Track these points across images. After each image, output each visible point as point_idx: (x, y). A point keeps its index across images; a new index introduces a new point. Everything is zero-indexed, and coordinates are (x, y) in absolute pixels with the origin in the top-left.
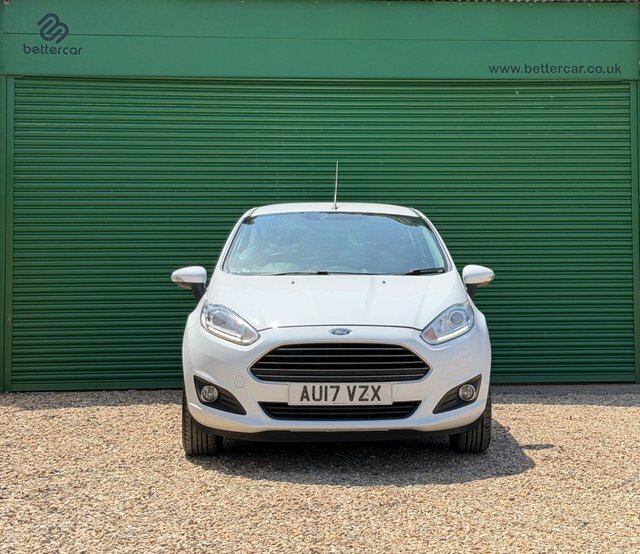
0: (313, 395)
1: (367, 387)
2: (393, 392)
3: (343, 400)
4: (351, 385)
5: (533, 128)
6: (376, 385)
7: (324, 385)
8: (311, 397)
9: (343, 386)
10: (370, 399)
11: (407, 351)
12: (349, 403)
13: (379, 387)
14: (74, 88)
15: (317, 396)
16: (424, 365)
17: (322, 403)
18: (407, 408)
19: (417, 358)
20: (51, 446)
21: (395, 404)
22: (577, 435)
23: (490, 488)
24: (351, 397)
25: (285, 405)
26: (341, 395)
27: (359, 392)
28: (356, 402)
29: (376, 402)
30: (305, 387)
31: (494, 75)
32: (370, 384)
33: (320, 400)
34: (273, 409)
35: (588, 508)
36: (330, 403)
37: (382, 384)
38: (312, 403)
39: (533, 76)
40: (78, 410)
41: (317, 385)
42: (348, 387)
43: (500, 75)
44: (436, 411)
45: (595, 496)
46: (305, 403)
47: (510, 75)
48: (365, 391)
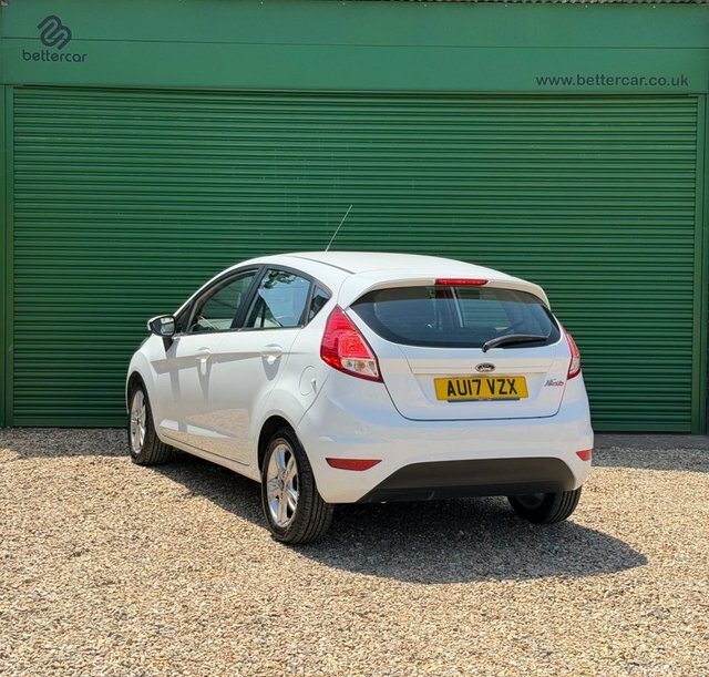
14: (77, 98)
31: (542, 87)
39: (586, 88)
43: (548, 88)
47: (560, 88)
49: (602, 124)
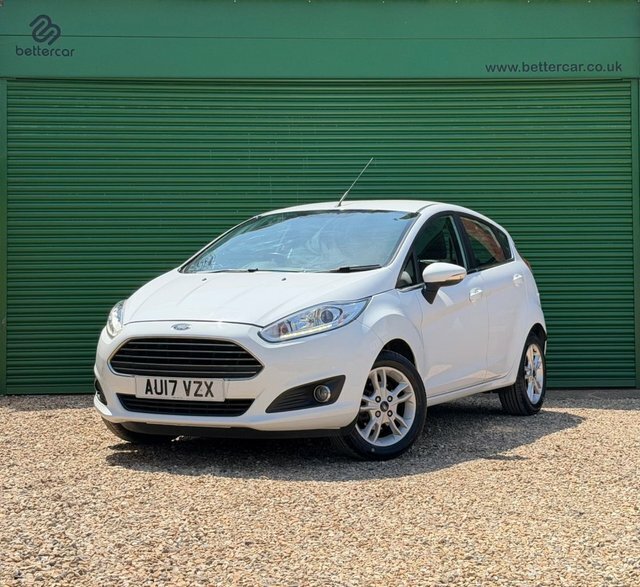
0: (156, 388)
1: (200, 383)
2: (226, 389)
3: (180, 395)
4: (187, 380)
5: (531, 128)
6: (209, 381)
7: (164, 379)
8: (154, 391)
9: (180, 381)
10: (204, 395)
11: (239, 348)
12: (185, 398)
13: (212, 383)
14: (66, 90)
15: (159, 391)
16: (256, 362)
17: (163, 397)
18: (240, 406)
19: (249, 355)
20: (50, 443)
21: (227, 400)
22: (575, 435)
23: (486, 482)
24: (188, 391)
25: (133, 397)
26: (179, 389)
27: (194, 387)
28: (192, 397)
29: (209, 398)
30: (148, 381)
31: (491, 74)
32: (203, 380)
33: (161, 393)
34: (128, 402)
35: (585, 500)
36: (169, 397)
37: (215, 381)
38: (155, 396)
39: (531, 75)
40: (74, 410)
41: (159, 379)
42: (184, 382)
43: (496, 74)
44: (269, 410)
45: (591, 489)
46: (149, 396)
47: (507, 74)
48: (199, 386)
49: (546, 107)
